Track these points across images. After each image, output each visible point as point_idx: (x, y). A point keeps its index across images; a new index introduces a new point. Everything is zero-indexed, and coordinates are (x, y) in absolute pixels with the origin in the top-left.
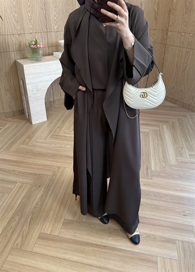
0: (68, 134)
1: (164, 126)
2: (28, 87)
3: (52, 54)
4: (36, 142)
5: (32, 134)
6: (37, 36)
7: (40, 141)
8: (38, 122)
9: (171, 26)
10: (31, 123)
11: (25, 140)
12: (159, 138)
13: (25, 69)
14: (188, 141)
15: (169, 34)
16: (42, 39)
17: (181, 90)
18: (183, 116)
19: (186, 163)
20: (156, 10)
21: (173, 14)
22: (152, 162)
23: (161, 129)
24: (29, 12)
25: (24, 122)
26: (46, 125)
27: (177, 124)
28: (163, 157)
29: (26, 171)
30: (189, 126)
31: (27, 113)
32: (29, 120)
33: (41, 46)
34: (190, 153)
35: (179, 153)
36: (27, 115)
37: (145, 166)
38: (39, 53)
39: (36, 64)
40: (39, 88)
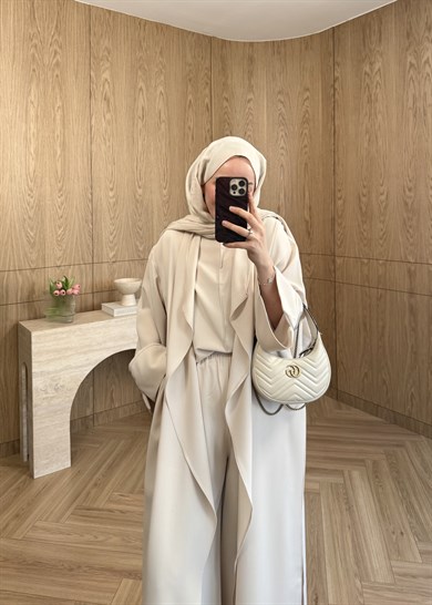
0: (119, 502)
1: (356, 474)
2: (37, 383)
4: (34, 528)
5: (29, 504)
6: (70, 271)
7: (45, 524)
8: (48, 472)
9: (340, 247)
10: (32, 476)
11: (7, 525)
12: (344, 507)
13: (33, 340)
15: (339, 261)
16: (81, 278)
17: (384, 382)
18: (397, 446)
19: (414, 577)
20: (308, 218)
21: (340, 225)
22: (329, 577)
23: (348, 482)
24: (60, 227)
25: (15, 473)
26: (66, 479)
27: (385, 467)
30: (413, 471)
31: (25, 450)
32: (27, 468)
33: (76, 292)
34: (423, 546)
36: (25, 454)
38: (69, 306)
39: (60, 329)
40: (61, 383)
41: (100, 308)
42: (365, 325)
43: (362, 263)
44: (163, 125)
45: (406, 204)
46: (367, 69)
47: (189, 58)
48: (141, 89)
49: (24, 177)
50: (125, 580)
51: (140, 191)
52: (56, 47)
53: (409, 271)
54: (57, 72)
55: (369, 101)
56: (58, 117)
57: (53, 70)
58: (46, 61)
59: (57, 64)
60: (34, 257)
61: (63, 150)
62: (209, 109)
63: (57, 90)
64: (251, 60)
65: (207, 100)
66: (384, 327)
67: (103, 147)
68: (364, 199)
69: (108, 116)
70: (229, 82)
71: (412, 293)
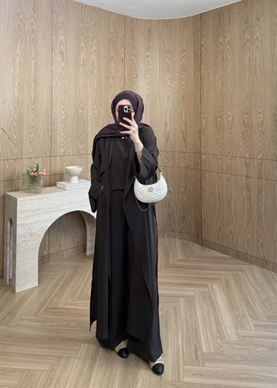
0: (72, 304)
1: (215, 286)
2: (19, 231)
3: (55, 185)
4: (22, 320)
5: (15, 307)
6: (37, 161)
7: (28, 317)
8: (25, 289)
9: (204, 148)
10: (14, 291)
11: (4, 318)
12: (209, 304)
13: (18, 203)
14: (250, 305)
15: (203, 157)
17: (231, 231)
18: (240, 270)
19: (251, 337)
20: (184, 130)
21: (204, 134)
23: (211, 291)
24: (32, 133)
25: (2, 290)
26: (36, 293)
27: (232, 282)
28: (218, 331)
29: (6, 367)
31: (8, 276)
32: (9, 287)
33: (44, 174)
34: (255, 322)
35: (239, 324)
36: (8, 279)
37: (192, 347)
38: (39, 183)
39: (34, 197)
40: (34, 232)
41: (56, 185)
42: (219, 196)
43: (218, 158)
44: (95, 70)
45: (244, 122)
46: (222, 40)
47: (112, 29)
48: (82, 47)
49: (12, 101)
50: (83, 345)
51: (81, 111)
52: (32, 20)
53: (246, 163)
54: (33, 36)
55: (223, 60)
56: (33, 64)
57: (31, 35)
58: (27, 29)
59: (33, 31)
60: (16, 151)
61: (35, 84)
62: (123, 61)
63: (32, 47)
64: (150, 30)
65: (122, 55)
66: (231, 198)
67: (59, 83)
68: (219, 119)
69: (62, 64)
70: (136, 44)
71: (247, 177)
